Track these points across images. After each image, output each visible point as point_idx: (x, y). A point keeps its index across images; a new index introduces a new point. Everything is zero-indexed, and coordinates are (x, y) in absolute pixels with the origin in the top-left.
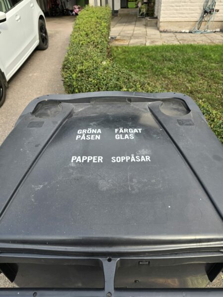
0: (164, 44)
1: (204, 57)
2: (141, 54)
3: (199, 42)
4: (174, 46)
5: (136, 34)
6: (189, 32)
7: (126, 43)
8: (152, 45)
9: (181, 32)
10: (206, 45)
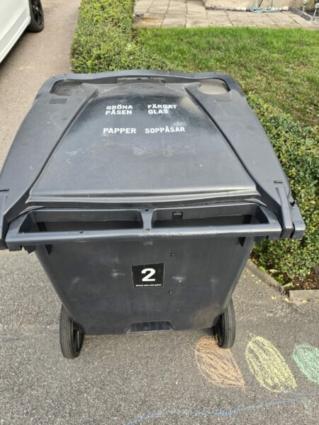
0: (211, 25)
1: (264, 45)
2: (179, 39)
3: (258, 24)
4: (224, 29)
5: (171, 11)
6: (247, 11)
7: (157, 24)
8: (194, 27)
9: (235, 10)
10: (267, 29)
